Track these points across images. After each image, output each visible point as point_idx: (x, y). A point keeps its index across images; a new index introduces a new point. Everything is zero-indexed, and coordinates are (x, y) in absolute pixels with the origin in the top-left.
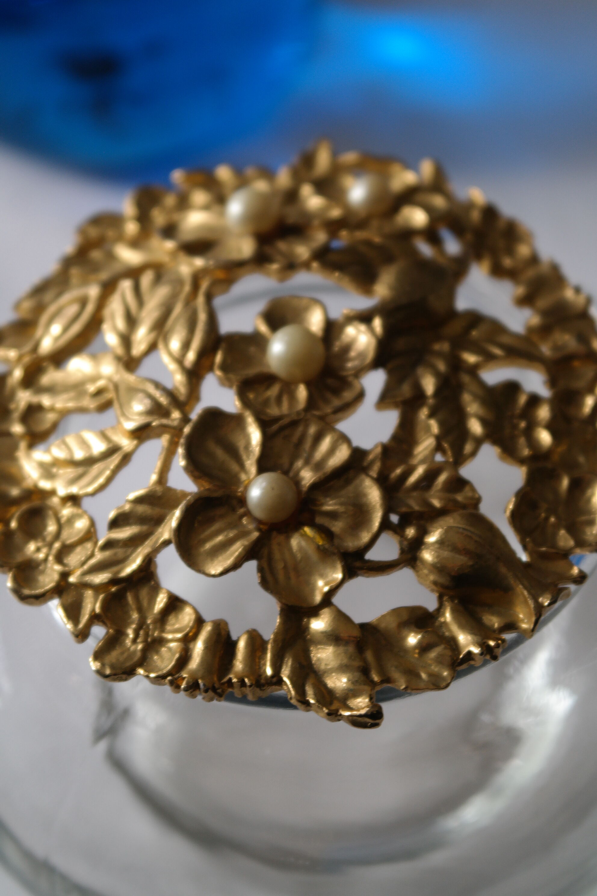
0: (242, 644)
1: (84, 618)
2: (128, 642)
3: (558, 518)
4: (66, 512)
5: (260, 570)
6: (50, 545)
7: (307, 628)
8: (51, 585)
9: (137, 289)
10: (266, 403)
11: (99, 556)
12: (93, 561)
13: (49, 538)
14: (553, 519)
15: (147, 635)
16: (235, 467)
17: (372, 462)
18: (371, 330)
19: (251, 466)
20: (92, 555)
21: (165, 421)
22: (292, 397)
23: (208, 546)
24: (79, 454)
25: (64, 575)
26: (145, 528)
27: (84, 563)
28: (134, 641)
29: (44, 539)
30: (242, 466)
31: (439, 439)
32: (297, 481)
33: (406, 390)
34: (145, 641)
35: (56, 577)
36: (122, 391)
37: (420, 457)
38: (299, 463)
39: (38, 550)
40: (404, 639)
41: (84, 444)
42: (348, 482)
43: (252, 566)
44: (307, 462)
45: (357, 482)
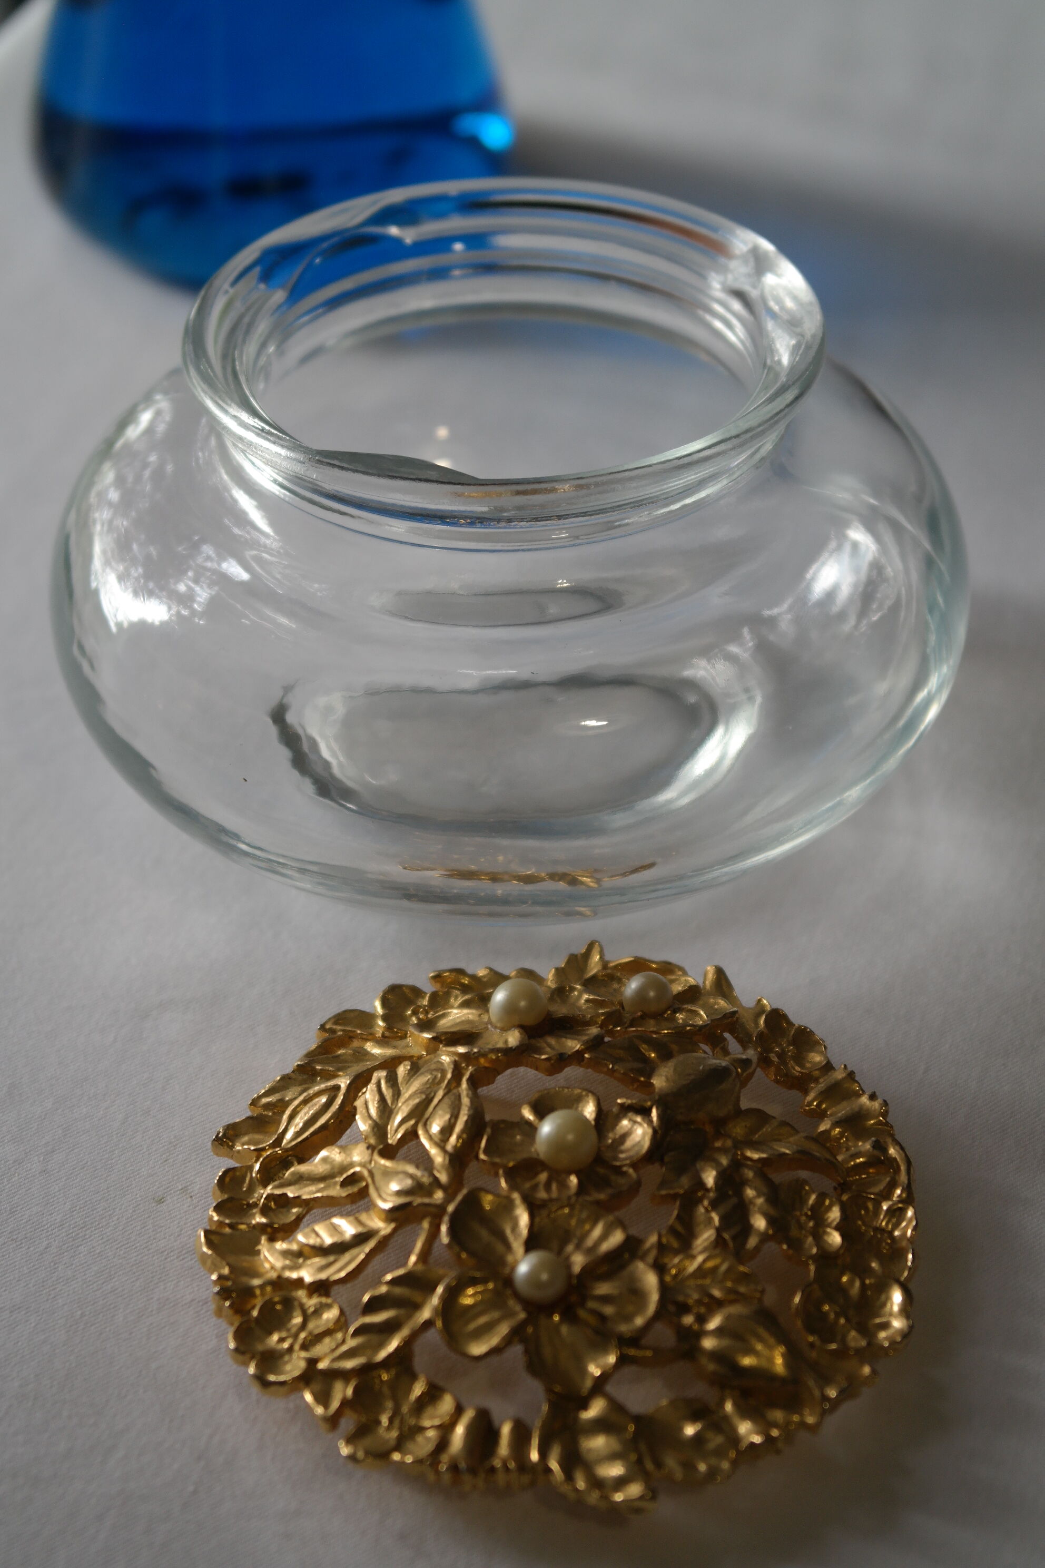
0: (506, 1430)
1: (335, 1404)
2: (381, 1431)
3: (847, 1320)
4: (312, 1303)
5: (527, 1352)
6: (296, 1336)
7: (576, 1419)
8: (297, 1373)
9: (392, 1080)
10: (535, 1187)
11: (351, 1343)
12: (344, 1348)
13: (294, 1330)
14: (842, 1321)
15: (402, 1422)
16: (500, 1248)
17: (649, 1250)
18: (650, 1122)
19: (518, 1247)
20: (344, 1341)
21: (426, 1200)
22: (563, 1185)
23: (472, 1326)
24: (328, 1240)
25: (312, 1362)
26: (402, 1312)
27: (333, 1350)
28: (389, 1428)
29: (288, 1330)
30: (508, 1247)
31: (719, 1231)
32: (568, 1266)
33: (685, 1181)
34: (400, 1429)
35: (303, 1364)
36: (378, 1177)
37: (700, 1248)
38: (570, 1248)
39: (282, 1340)
40: (681, 1429)
41: (335, 1229)
42: (623, 1267)
43: (517, 1350)
44: (578, 1247)
45: (631, 1268)
